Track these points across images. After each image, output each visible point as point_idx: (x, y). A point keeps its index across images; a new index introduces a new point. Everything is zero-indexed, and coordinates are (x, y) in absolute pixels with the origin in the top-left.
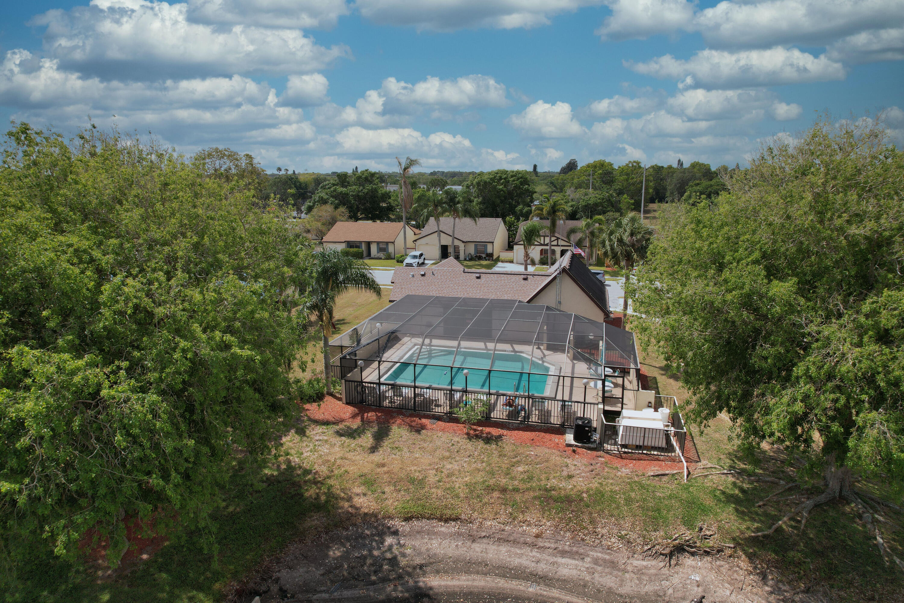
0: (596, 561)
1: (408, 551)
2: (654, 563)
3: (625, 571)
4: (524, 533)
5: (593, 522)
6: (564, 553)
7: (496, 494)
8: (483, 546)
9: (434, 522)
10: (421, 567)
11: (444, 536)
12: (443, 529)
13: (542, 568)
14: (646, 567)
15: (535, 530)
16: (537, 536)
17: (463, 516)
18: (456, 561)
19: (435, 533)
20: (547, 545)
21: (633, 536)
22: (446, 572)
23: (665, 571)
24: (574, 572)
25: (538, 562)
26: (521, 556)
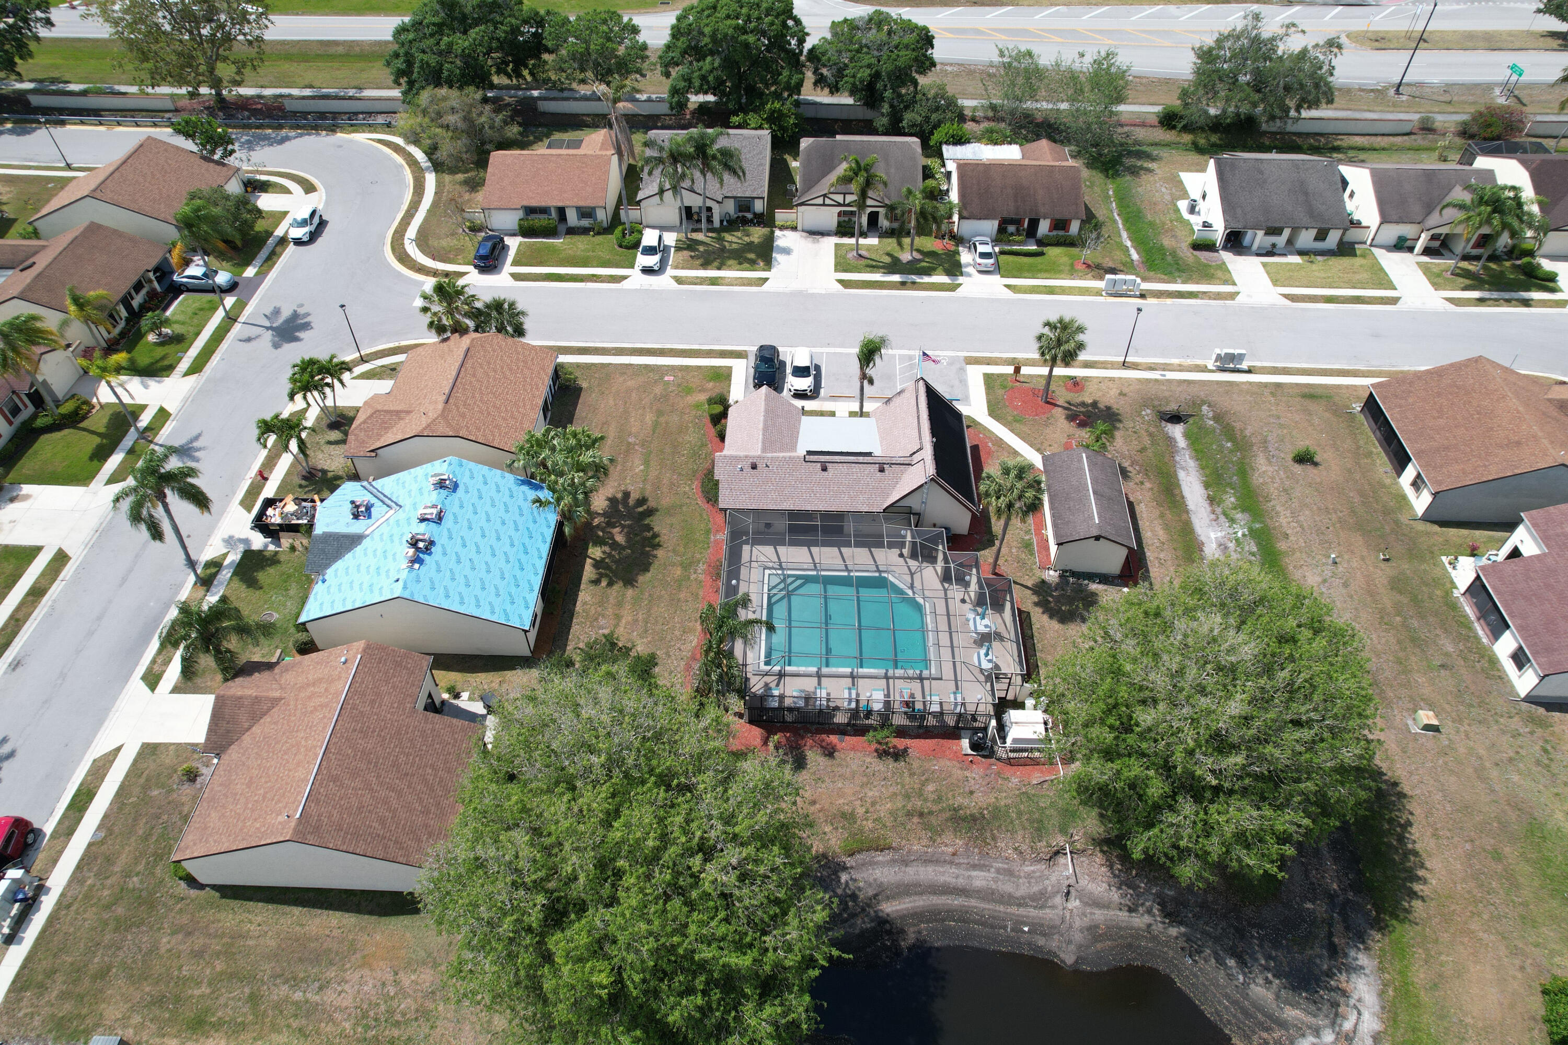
0: (998, 871)
1: (861, 884)
2: (1038, 867)
3: (1019, 877)
4: (943, 853)
5: (994, 838)
6: (974, 867)
7: (916, 820)
8: (915, 869)
9: (873, 853)
10: (875, 896)
11: (883, 864)
12: (880, 858)
13: (961, 882)
14: (1033, 872)
15: (951, 850)
16: (954, 854)
17: (894, 845)
18: (898, 886)
19: (877, 863)
20: (962, 861)
21: (1024, 847)
22: (893, 898)
23: (1046, 872)
24: (984, 883)
25: (957, 877)
26: (943, 873)
